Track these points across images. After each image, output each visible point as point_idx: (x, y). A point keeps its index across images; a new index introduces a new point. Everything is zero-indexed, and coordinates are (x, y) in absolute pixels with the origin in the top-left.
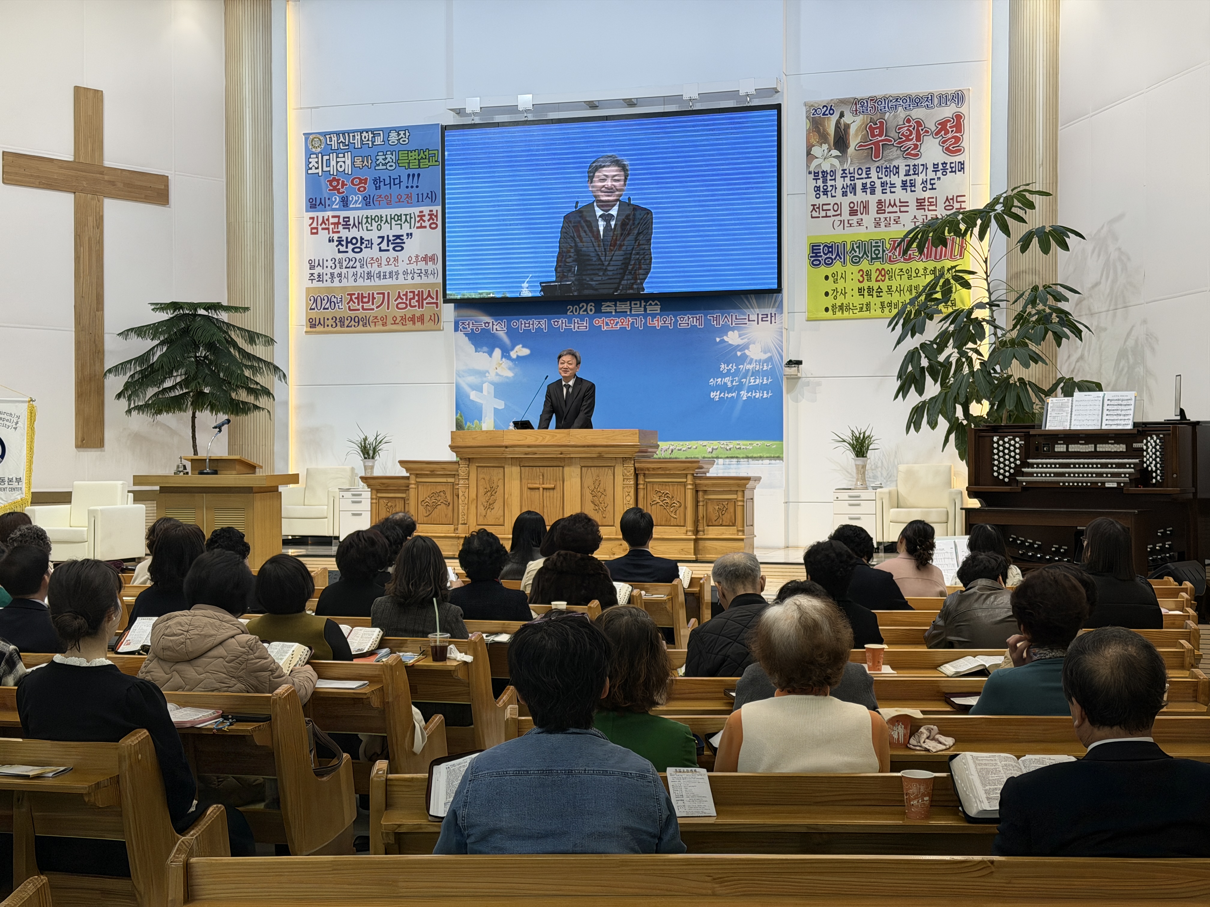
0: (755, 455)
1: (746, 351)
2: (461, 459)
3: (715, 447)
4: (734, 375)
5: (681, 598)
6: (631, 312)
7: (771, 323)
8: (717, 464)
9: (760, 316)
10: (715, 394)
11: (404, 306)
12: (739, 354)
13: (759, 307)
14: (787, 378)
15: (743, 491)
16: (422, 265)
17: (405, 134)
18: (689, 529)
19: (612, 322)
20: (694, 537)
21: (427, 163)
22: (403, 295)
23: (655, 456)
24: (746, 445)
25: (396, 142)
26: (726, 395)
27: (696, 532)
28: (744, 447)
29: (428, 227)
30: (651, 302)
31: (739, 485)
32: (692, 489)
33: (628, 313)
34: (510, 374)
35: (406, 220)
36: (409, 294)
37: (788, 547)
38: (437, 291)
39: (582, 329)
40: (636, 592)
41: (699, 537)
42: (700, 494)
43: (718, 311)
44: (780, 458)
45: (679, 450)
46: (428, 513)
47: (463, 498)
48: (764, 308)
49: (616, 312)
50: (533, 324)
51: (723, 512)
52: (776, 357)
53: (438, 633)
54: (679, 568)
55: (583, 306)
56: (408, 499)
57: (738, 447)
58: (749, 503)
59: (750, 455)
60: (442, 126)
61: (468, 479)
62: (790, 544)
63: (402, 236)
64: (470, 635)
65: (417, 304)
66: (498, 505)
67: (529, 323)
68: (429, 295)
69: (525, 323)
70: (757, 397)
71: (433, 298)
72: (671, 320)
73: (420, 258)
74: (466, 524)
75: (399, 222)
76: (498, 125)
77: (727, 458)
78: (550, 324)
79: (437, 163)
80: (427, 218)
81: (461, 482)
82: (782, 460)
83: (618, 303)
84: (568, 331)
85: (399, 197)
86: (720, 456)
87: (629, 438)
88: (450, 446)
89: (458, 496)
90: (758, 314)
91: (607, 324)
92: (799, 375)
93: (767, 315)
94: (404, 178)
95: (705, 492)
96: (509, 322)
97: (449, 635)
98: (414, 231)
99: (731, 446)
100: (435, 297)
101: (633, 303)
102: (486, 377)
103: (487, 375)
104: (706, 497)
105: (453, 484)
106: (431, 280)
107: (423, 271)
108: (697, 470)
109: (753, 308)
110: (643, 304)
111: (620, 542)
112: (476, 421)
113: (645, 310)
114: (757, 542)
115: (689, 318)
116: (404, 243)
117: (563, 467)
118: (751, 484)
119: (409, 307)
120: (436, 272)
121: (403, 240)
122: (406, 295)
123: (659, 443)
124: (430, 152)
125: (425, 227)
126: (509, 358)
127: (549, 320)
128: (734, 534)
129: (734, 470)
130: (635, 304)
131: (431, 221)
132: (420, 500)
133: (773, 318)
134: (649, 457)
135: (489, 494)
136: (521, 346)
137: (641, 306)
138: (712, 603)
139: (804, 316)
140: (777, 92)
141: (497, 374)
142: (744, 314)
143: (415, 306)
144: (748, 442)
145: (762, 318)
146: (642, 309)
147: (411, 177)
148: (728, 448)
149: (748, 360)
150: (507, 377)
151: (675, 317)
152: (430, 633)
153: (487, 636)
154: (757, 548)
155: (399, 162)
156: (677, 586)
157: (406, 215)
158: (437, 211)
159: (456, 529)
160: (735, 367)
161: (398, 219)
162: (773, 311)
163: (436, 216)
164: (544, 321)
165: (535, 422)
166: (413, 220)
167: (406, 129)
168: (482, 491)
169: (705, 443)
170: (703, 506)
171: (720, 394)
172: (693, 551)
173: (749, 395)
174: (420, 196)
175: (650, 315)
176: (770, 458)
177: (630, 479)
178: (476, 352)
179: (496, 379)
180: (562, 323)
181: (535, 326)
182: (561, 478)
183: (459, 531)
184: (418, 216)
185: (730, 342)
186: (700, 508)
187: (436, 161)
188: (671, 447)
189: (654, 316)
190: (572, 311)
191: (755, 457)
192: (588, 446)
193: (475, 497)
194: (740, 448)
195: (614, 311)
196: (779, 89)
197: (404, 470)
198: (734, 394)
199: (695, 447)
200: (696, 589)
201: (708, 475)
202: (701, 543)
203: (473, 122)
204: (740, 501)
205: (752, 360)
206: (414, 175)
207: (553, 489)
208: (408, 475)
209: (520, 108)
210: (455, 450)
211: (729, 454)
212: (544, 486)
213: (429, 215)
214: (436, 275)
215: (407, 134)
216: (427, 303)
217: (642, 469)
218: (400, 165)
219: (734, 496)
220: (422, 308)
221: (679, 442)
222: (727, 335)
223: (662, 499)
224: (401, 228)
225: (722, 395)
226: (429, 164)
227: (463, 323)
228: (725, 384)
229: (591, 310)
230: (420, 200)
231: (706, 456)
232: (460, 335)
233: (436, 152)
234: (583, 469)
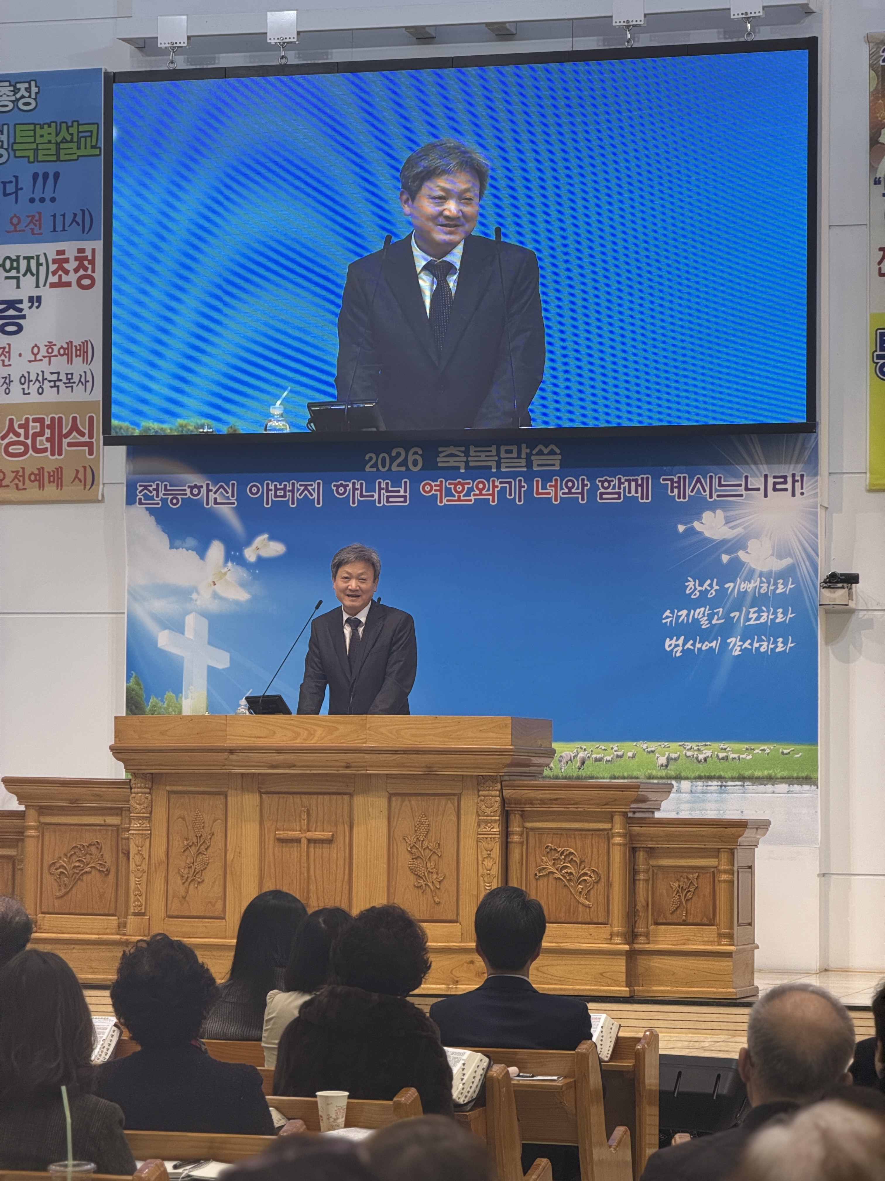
0: (758, 774)
1: (741, 554)
2: (134, 775)
3: (674, 756)
4: (714, 603)
5: (595, 1080)
6: (498, 467)
7: (794, 495)
8: (678, 791)
9: (770, 481)
10: (673, 642)
11: (22, 448)
12: (725, 558)
13: (768, 462)
14: (827, 612)
15: (732, 852)
16: (60, 364)
17: (28, 90)
18: (616, 929)
19: (459, 488)
20: (626, 947)
21: (75, 150)
22: (20, 426)
23: (547, 772)
24: (740, 752)
25: (11, 106)
26: (698, 645)
27: (631, 936)
28: (736, 756)
29: (74, 284)
30: (541, 447)
31: (722, 839)
32: (625, 845)
33: (494, 470)
34: (243, 596)
35: (29, 269)
36: (31, 424)
37: (826, 970)
38: (91, 419)
39: (397, 502)
40: (497, 1069)
41: (637, 947)
42: (641, 856)
43: (683, 468)
44: (810, 780)
45: (596, 760)
46: (63, 891)
47: (137, 858)
48: (780, 463)
49: (467, 467)
50: (292, 491)
51: (689, 895)
52: (805, 568)
53: (70, 1162)
54: (593, 1015)
55: (398, 455)
56: (22, 861)
57: (721, 755)
58: (744, 876)
59: (747, 774)
60: (106, 73)
61: (149, 819)
62: (833, 965)
63: (21, 302)
64: (139, 1165)
65: (48, 445)
66: (212, 874)
67: (284, 489)
68: (75, 427)
69: (276, 489)
70: (762, 650)
71: (82, 434)
72: (584, 485)
73: (56, 349)
74: (143, 914)
75: (13, 273)
76: (224, 73)
77: (700, 778)
78: (328, 492)
79: (97, 152)
80: (71, 266)
81: (135, 824)
82: (816, 785)
83: (472, 448)
84: (367, 506)
85: (15, 221)
86: (683, 774)
87: (491, 735)
88: (112, 748)
89: (127, 855)
90: (766, 476)
91: (449, 493)
92: (852, 605)
93: (785, 477)
94: (26, 182)
95: (651, 852)
96: (242, 486)
97: (92, 1166)
98: (45, 292)
99: (709, 753)
100: (87, 432)
101: (503, 448)
102: (191, 599)
103: (194, 596)
104: (653, 862)
105: (118, 829)
106: (79, 395)
107: (63, 377)
108: (633, 806)
109: (755, 463)
110: (525, 451)
111: (468, 957)
112: (170, 694)
113: (529, 465)
114: (760, 958)
115: (620, 483)
116: (24, 317)
117: (351, 795)
118: (748, 835)
119: (31, 452)
120: (89, 378)
121: (21, 310)
122: (25, 426)
123: (555, 745)
124: (81, 128)
125: (68, 284)
126: (240, 561)
127: (327, 484)
128: (711, 943)
129: (714, 806)
130: (507, 452)
131: (82, 272)
132: (48, 859)
133: (798, 485)
134: (533, 776)
135: (193, 850)
136: (266, 536)
137: (519, 457)
138: (662, 1093)
139: (864, 481)
140: (810, 12)
141: (215, 596)
142: (737, 476)
143: (45, 450)
144: (744, 746)
145: (775, 484)
146: (523, 462)
147: (40, 180)
148: (701, 757)
149: (744, 572)
150: (237, 603)
151: (592, 479)
152: (52, 1162)
153: (175, 1167)
154: (760, 971)
155: (16, 147)
156: (584, 1057)
157: (28, 259)
158: (94, 251)
159: (121, 926)
160: (716, 587)
161: (12, 268)
162: (798, 469)
163: (92, 262)
164: (315, 485)
165: (292, 701)
166: (43, 270)
167: (30, 78)
168: (177, 844)
169: (653, 746)
170: (647, 881)
171: (684, 644)
172: (623, 977)
173: (746, 645)
174: (59, 219)
175: (538, 474)
176: (790, 780)
177: (492, 822)
178: (171, 548)
179: (214, 607)
180: (355, 489)
181: (297, 495)
182: (346, 819)
183: (129, 929)
184: (54, 261)
185: (707, 534)
186: (641, 887)
187: (93, 147)
188: (581, 754)
189: (546, 477)
190: (375, 465)
191: (758, 778)
192: (405, 752)
193: (164, 858)
194: (726, 758)
195: (462, 465)
196: (812, 7)
197: (15, 798)
198: (714, 644)
199: (630, 754)
200: (628, 1063)
201: (657, 815)
202: (642, 962)
203: (172, 67)
204: (726, 872)
205: (752, 572)
206: (46, 176)
207: (329, 841)
208: (22, 808)
209: (272, 39)
210: (120, 756)
211: (702, 770)
212: (309, 835)
213: (76, 259)
214: (89, 385)
215: (34, 89)
216: (70, 445)
217: (518, 802)
218: (18, 154)
219: (712, 862)
220: (60, 454)
221: (597, 744)
222: (699, 519)
223: (561, 865)
224: (18, 287)
225: (689, 645)
226: (79, 152)
227: (146, 487)
228: (696, 621)
229: (415, 463)
230: (59, 227)
231: (654, 773)
232: (139, 511)
233: (94, 128)
234: (394, 799)
